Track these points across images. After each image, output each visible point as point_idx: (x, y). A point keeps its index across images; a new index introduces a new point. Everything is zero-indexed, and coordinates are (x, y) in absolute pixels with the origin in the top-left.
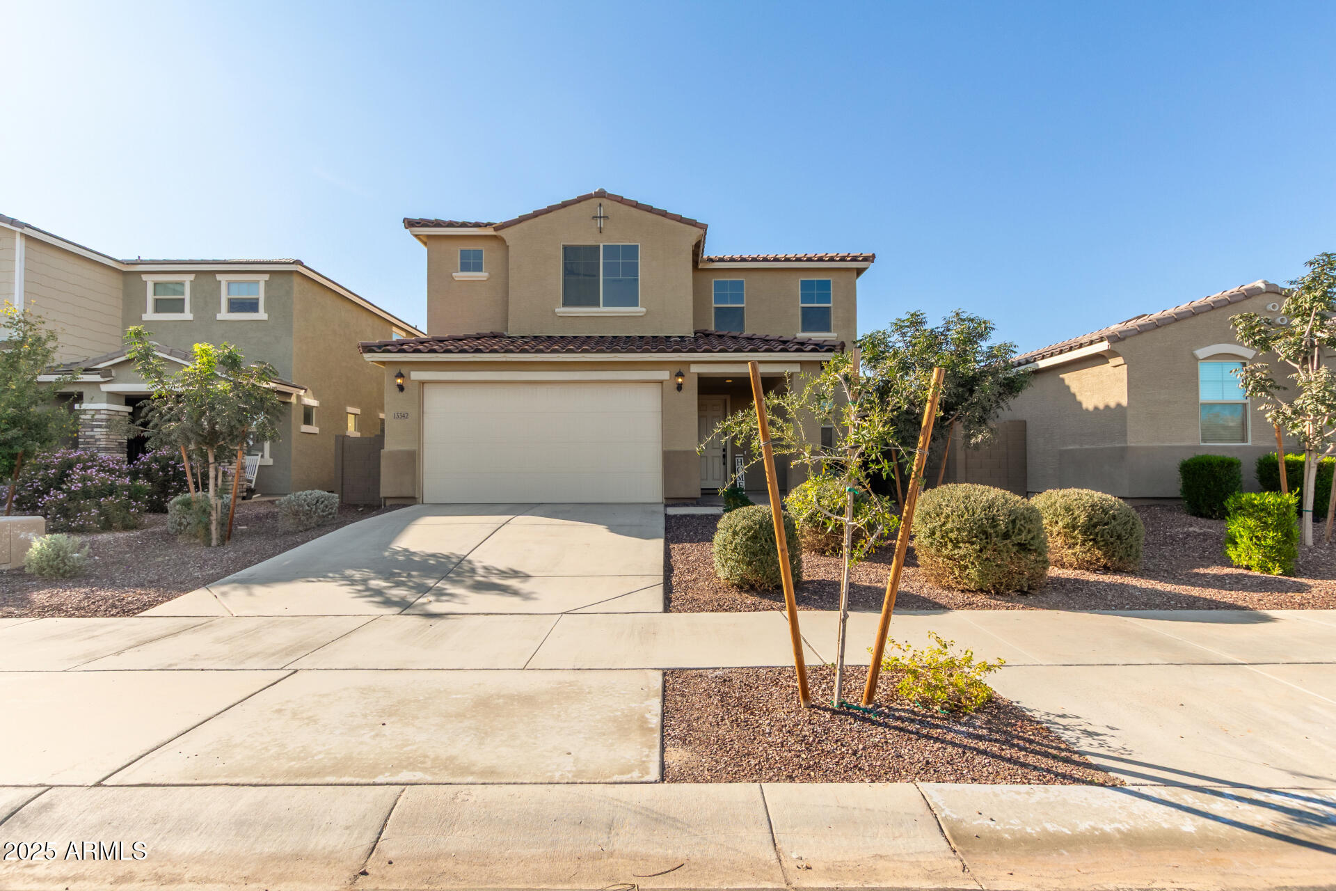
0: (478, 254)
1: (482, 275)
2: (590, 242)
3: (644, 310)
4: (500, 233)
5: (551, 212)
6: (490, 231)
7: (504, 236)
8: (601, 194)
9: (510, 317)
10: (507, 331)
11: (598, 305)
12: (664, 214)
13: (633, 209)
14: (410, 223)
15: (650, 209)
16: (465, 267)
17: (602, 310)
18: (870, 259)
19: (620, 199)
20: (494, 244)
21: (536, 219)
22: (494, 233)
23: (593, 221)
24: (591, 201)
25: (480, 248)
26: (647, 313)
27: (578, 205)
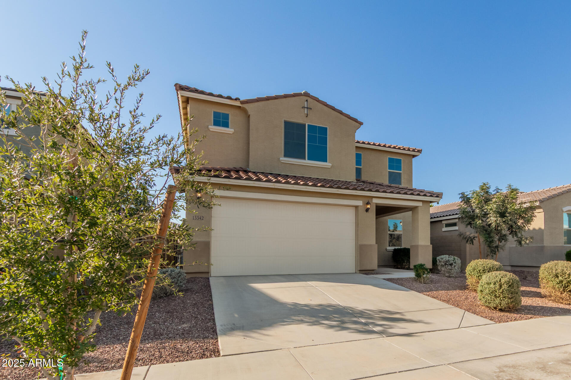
0: (226, 116)
1: (230, 130)
2: (300, 121)
3: (331, 165)
4: (245, 106)
5: (277, 99)
6: (238, 104)
7: (247, 108)
8: (306, 94)
9: (251, 159)
10: (248, 168)
11: (304, 159)
12: (341, 112)
13: (325, 107)
14: (180, 88)
15: (333, 109)
16: (216, 123)
17: (307, 162)
18: (420, 151)
19: (318, 100)
20: (237, 112)
21: (268, 102)
22: (240, 105)
23: (302, 110)
24: (302, 97)
25: (227, 112)
26: (332, 166)
27: (293, 98)
